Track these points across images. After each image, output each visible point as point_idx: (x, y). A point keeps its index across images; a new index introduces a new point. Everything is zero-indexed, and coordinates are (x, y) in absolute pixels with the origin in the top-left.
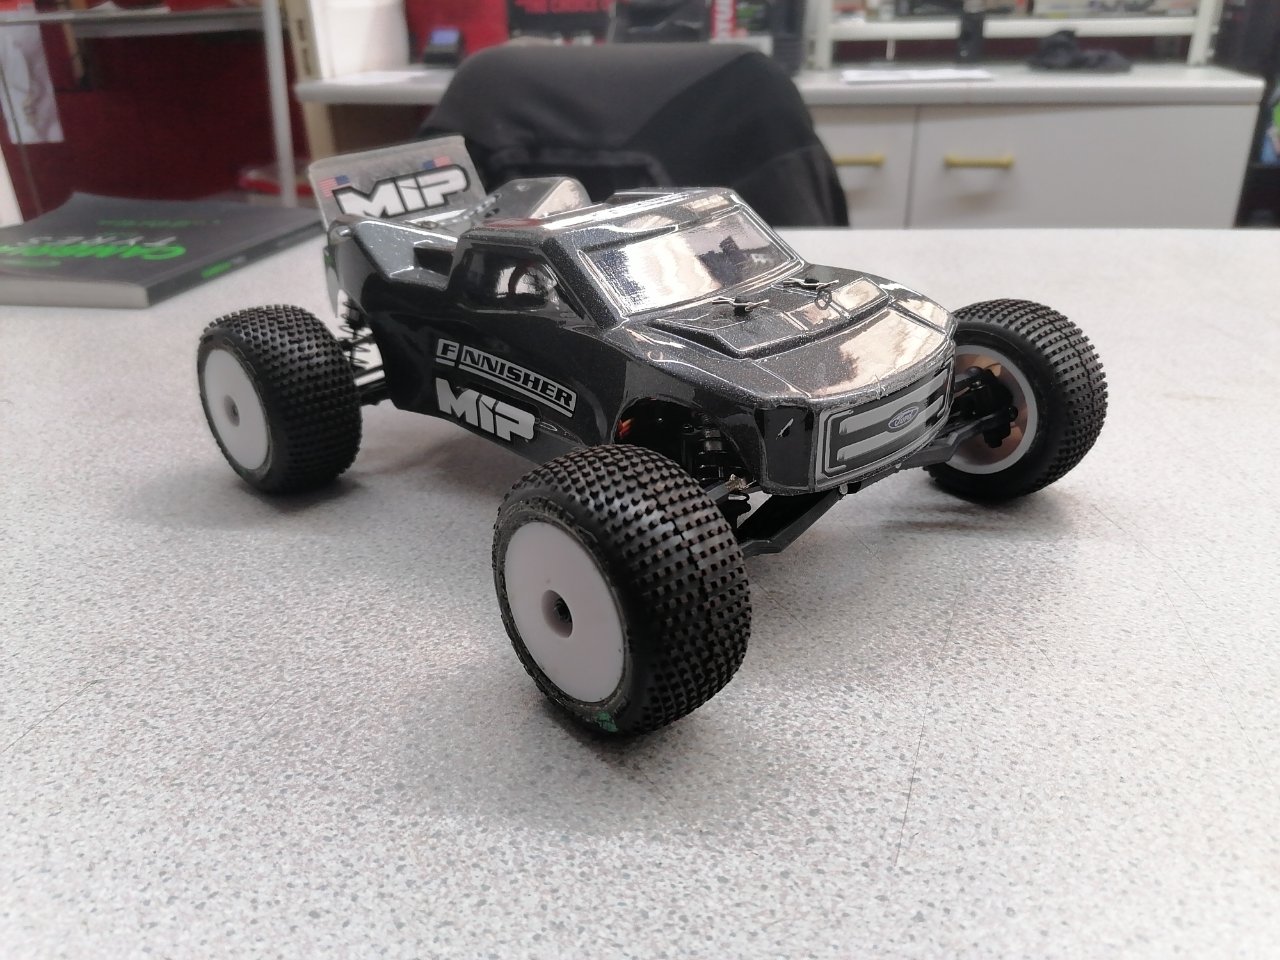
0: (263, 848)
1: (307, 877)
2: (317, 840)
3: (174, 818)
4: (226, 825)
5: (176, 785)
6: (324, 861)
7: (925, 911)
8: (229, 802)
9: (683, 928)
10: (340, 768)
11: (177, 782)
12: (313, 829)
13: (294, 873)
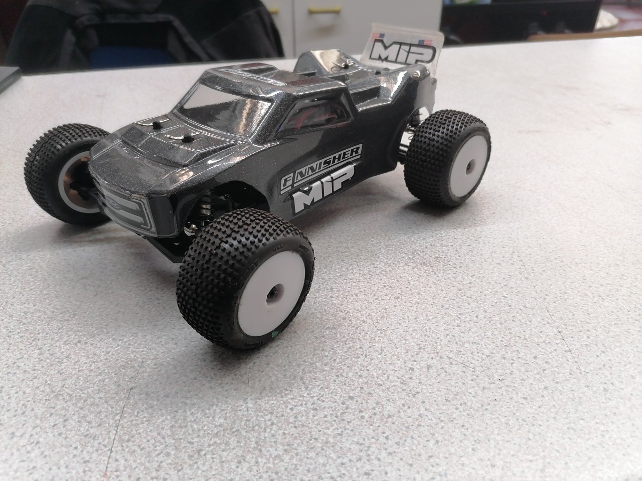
0: (312, 450)
1: (347, 457)
2: (335, 437)
3: (251, 450)
4: (282, 444)
5: (236, 431)
6: (348, 446)
7: (605, 386)
8: (273, 432)
9: (527, 425)
10: (313, 397)
11: (234, 430)
12: (329, 432)
13: (339, 457)
